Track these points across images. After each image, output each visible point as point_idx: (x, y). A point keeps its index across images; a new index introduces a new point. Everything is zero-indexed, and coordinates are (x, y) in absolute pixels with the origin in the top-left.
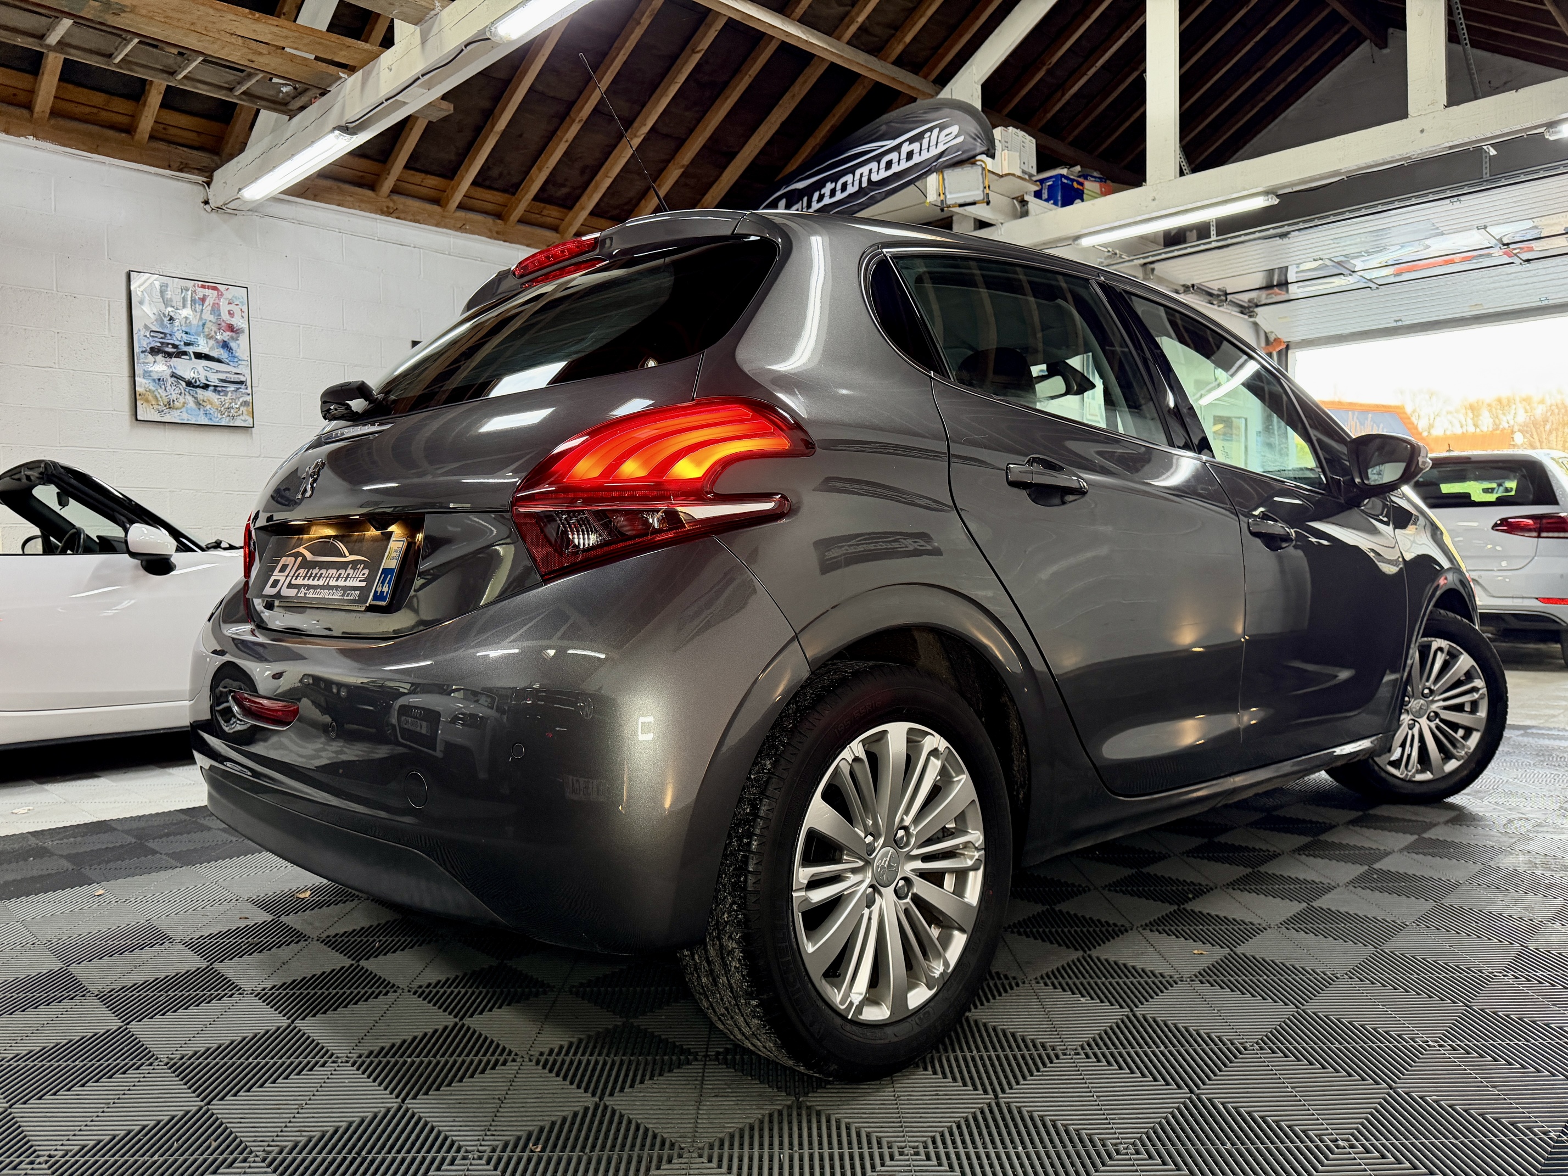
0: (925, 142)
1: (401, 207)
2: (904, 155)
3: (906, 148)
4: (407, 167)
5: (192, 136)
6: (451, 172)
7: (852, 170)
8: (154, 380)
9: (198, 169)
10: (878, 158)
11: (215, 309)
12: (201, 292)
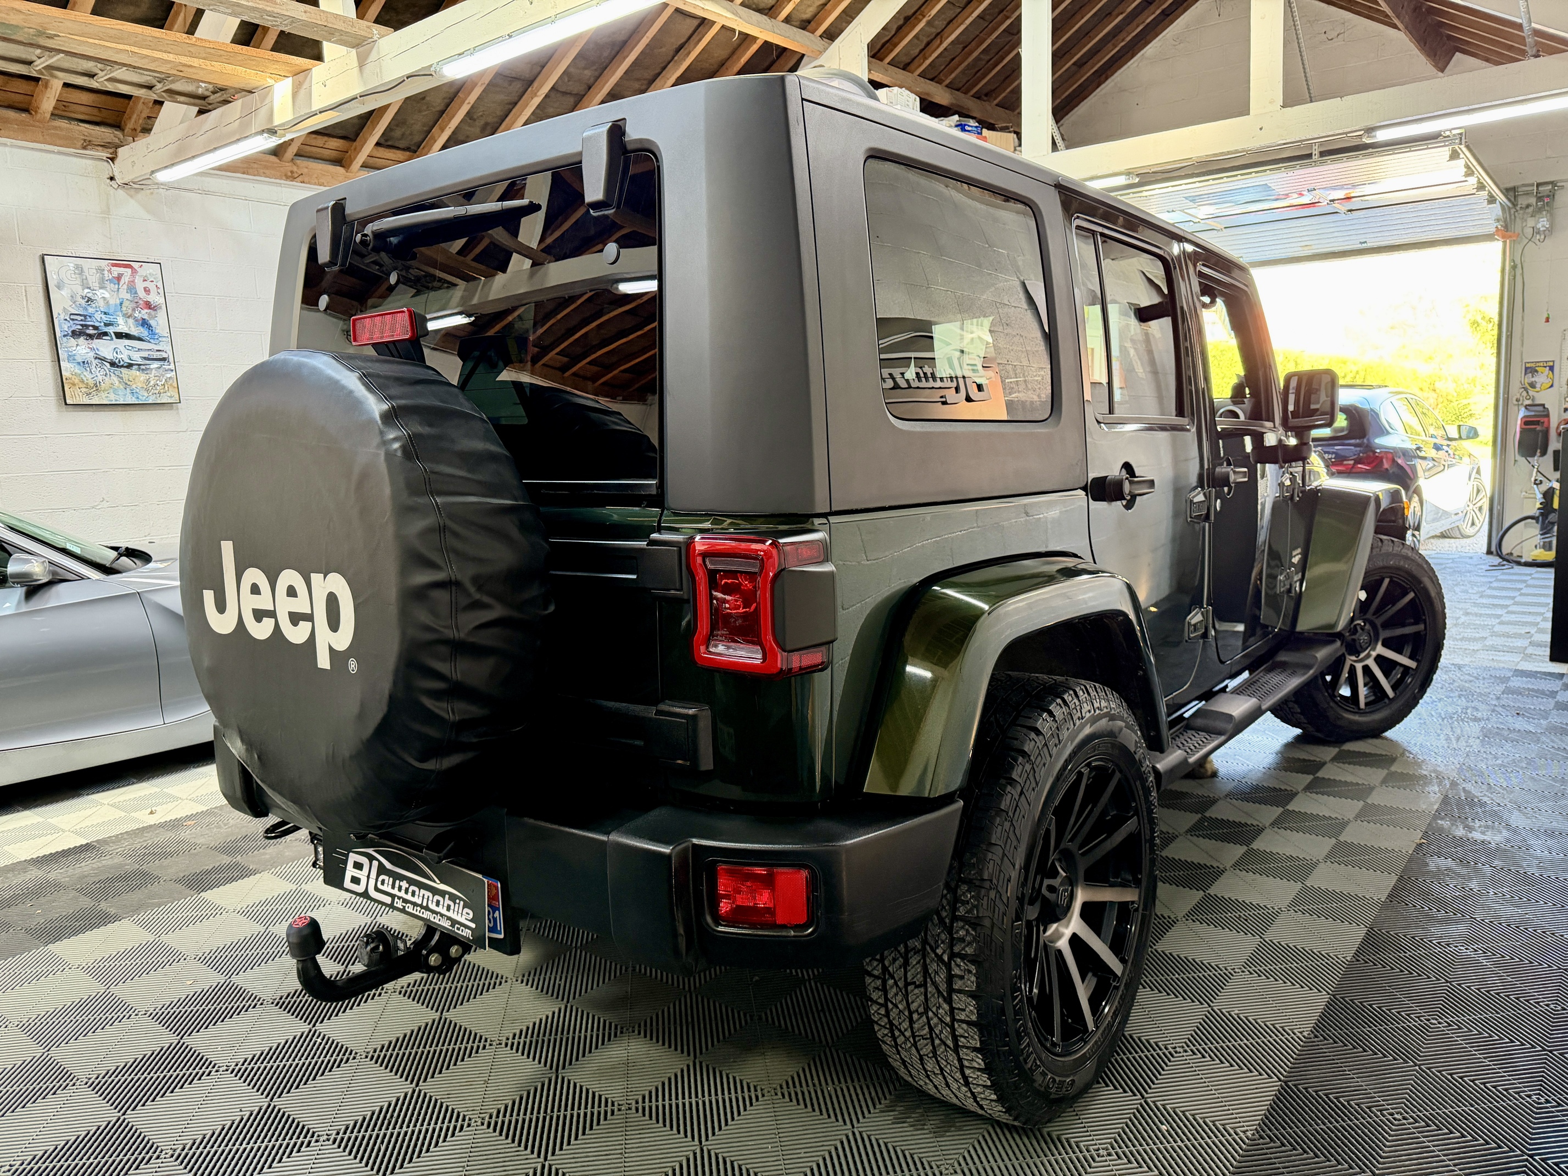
1: (305, 170)
5: (93, 112)
6: (355, 137)
8: (79, 363)
9: (101, 146)
11: (132, 288)
12: (115, 271)
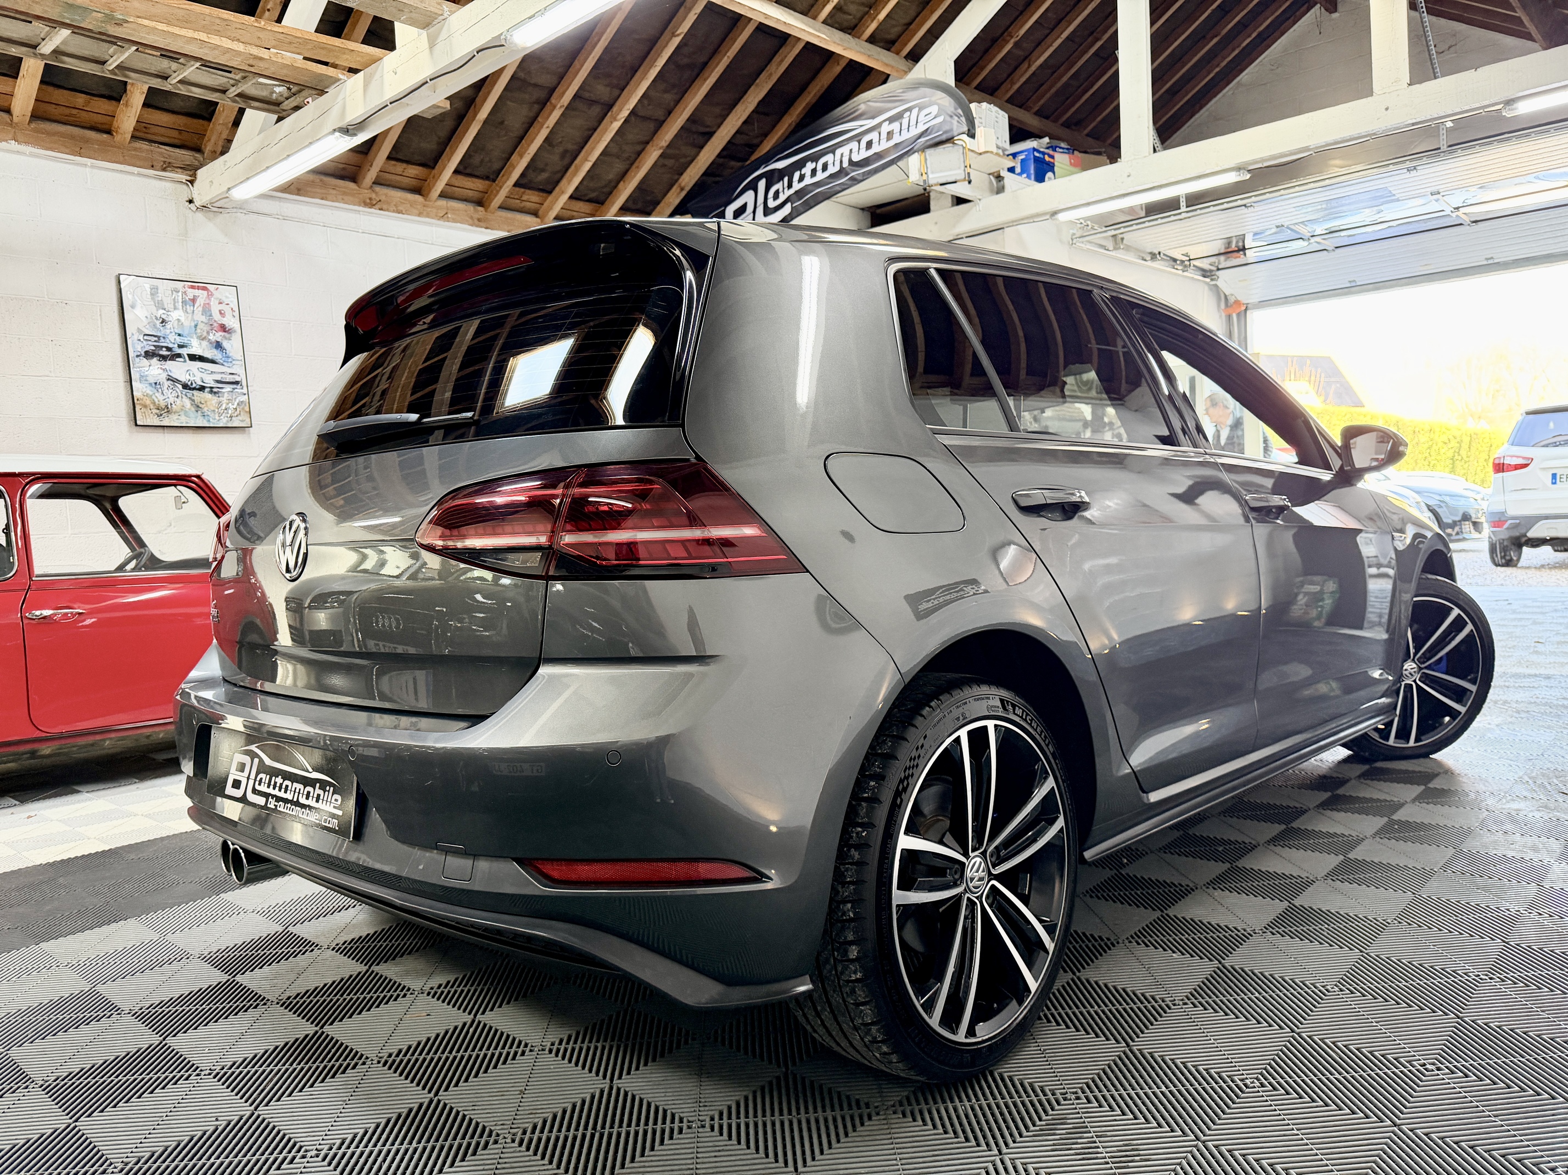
0: (905, 122)
1: (383, 198)
2: (884, 135)
3: (886, 128)
4: (389, 158)
5: (175, 134)
6: (432, 162)
7: (832, 150)
8: (151, 384)
9: (181, 168)
10: (858, 138)
11: (206, 310)
12: (191, 293)
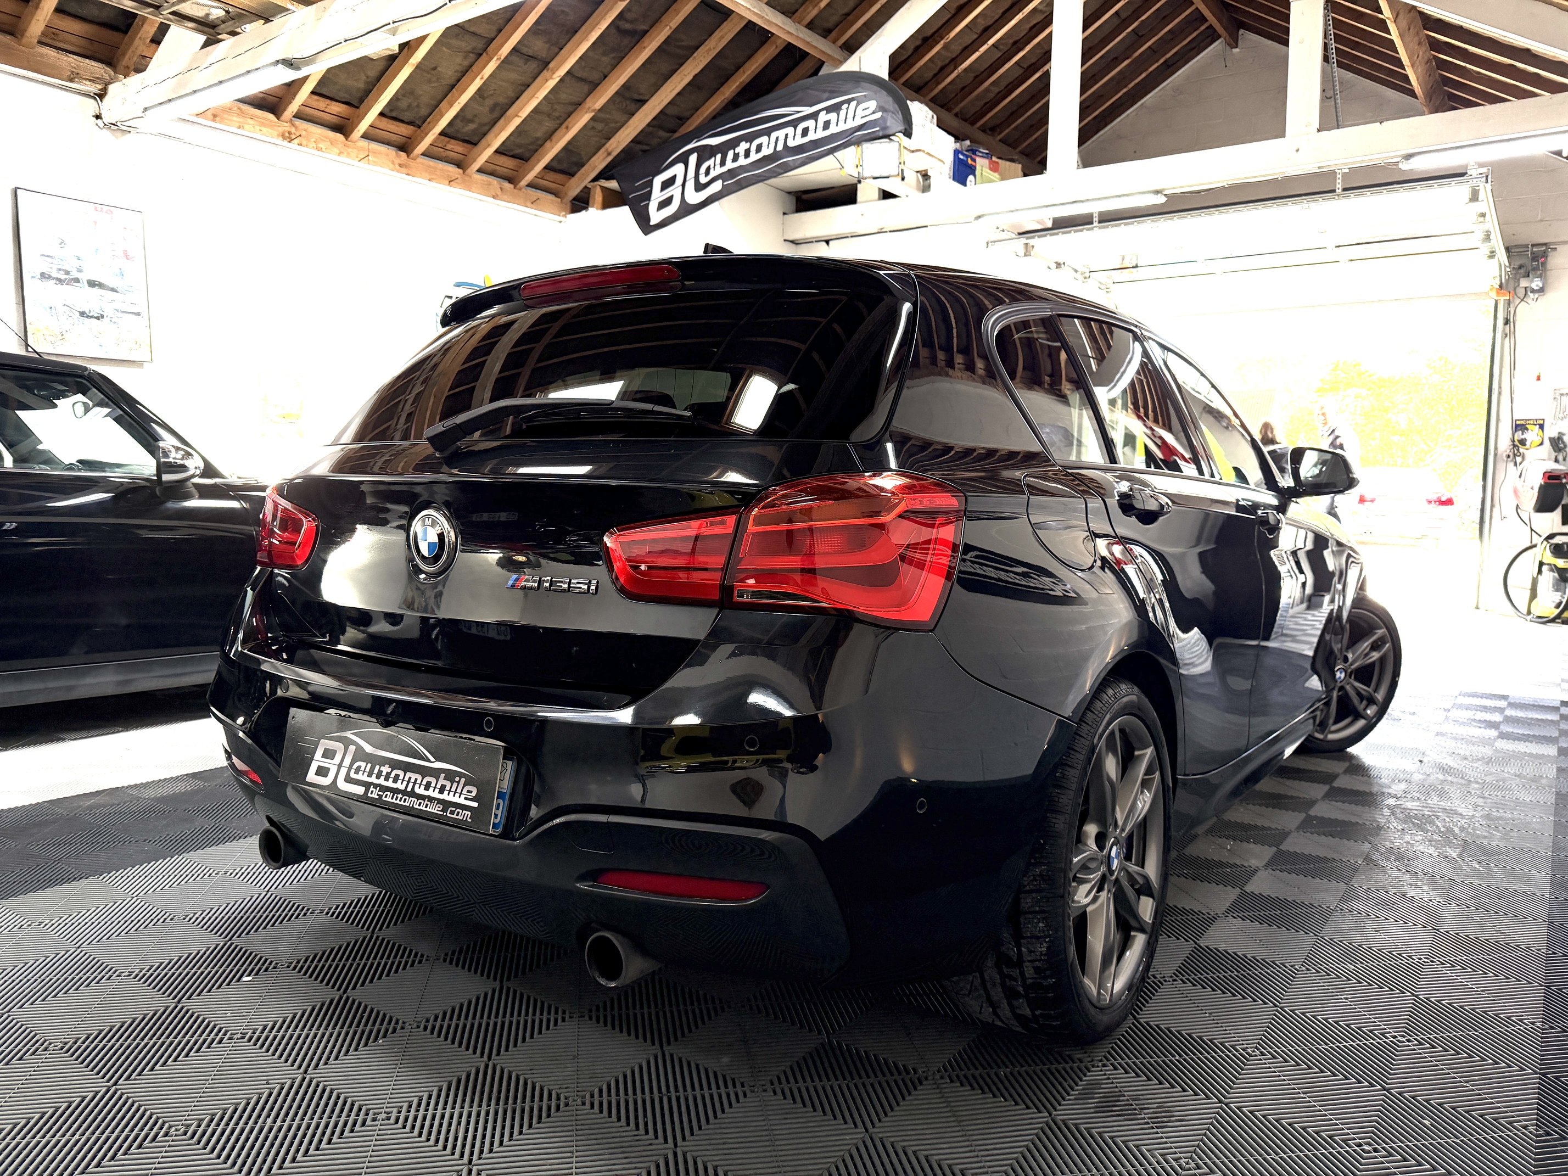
0: (843, 113)
1: (304, 133)
2: (821, 124)
3: (823, 117)
4: (313, 93)
5: (82, 42)
6: (358, 102)
7: (768, 132)
8: (45, 308)
9: (90, 80)
10: (794, 123)
